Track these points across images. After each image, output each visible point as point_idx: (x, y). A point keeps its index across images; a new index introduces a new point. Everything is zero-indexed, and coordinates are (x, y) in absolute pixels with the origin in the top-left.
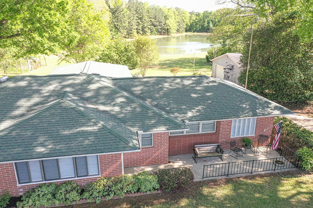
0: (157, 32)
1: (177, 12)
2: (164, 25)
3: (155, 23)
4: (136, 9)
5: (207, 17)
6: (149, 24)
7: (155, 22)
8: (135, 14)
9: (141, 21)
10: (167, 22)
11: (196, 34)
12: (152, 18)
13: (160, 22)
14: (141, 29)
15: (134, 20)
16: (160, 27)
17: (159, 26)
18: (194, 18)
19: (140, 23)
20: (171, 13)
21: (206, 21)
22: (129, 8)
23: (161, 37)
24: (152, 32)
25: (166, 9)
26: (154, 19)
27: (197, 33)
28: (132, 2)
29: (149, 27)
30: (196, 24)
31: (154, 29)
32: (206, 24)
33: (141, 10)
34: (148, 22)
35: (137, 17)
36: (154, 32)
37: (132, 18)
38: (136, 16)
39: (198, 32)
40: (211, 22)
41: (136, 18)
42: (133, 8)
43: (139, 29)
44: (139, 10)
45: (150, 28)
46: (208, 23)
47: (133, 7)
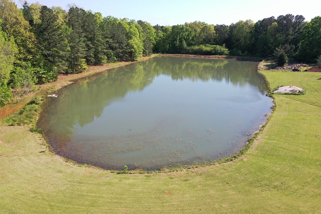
0: (116, 58)
1: (142, 28)
2: (126, 46)
3: (114, 45)
4: (82, 25)
5: (178, 33)
6: (105, 48)
7: (113, 43)
8: (82, 33)
9: (91, 43)
10: (131, 42)
11: (165, 55)
12: (108, 38)
13: (119, 43)
14: (93, 56)
15: (81, 43)
16: (120, 50)
17: (119, 48)
18: (161, 34)
19: (91, 45)
20: (134, 30)
21: (178, 38)
22: (70, 23)
23: (123, 64)
24: (109, 58)
25: (126, 23)
26: (111, 40)
27: (168, 55)
28: (75, 13)
29: (105, 51)
30: (164, 42)
31: (112, 54)
32: (178, 43)
33: (91, 26)
34: (103, 45)
35: (85, 37)
36: (113, 57)
37: (77, 40)
38: (83, 36)
39: (167, 53)
40: (184, 41)
41: (82, 39)
42: (77, 23)
43: (90, 56)
44: (88, 26)
45: (107, 52)
46: (181, 41)
47: (78, 21)
